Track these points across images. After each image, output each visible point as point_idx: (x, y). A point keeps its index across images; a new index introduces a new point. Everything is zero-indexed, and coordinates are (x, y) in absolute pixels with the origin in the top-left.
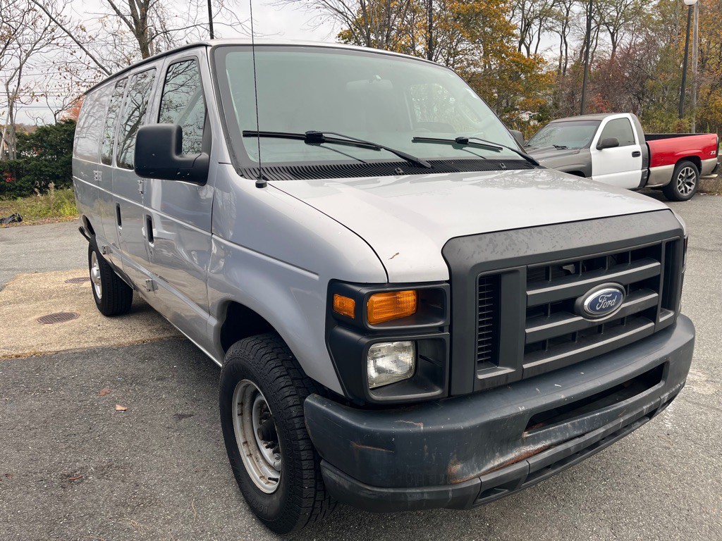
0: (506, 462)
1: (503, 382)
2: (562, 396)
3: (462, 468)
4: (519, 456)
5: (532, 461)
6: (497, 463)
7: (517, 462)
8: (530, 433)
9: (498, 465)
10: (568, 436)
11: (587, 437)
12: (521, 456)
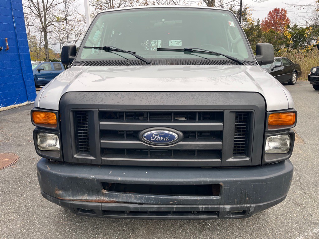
0: (90, 200)
1: (89, 162)
2: (119, 179)
3: (63, 194)
4: (98, 200)
5: (103, 205)
6: (84, 198)
7: (96, 202)
8: (108, 192)
9: (85, 200)
10: (130, 201)
11: (144, 206)
12: (100, 200)
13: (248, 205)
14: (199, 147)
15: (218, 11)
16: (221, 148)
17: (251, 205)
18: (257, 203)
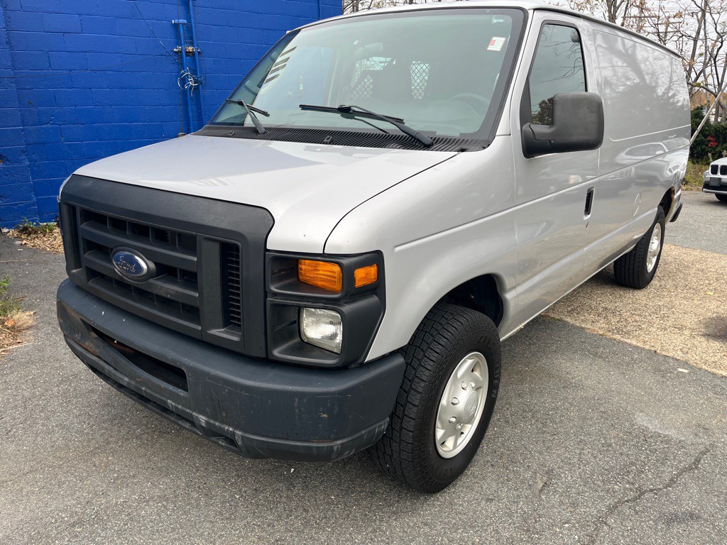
13: (231, 429)
14: (170, 294)
15: (488, 10)
16: (197, 304)
17: (235, 431)
18: (245, 432)
